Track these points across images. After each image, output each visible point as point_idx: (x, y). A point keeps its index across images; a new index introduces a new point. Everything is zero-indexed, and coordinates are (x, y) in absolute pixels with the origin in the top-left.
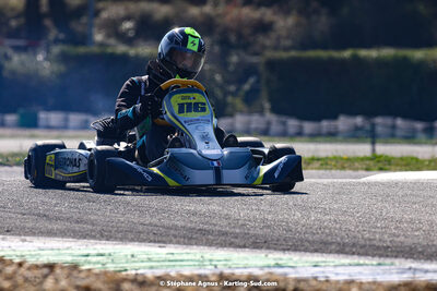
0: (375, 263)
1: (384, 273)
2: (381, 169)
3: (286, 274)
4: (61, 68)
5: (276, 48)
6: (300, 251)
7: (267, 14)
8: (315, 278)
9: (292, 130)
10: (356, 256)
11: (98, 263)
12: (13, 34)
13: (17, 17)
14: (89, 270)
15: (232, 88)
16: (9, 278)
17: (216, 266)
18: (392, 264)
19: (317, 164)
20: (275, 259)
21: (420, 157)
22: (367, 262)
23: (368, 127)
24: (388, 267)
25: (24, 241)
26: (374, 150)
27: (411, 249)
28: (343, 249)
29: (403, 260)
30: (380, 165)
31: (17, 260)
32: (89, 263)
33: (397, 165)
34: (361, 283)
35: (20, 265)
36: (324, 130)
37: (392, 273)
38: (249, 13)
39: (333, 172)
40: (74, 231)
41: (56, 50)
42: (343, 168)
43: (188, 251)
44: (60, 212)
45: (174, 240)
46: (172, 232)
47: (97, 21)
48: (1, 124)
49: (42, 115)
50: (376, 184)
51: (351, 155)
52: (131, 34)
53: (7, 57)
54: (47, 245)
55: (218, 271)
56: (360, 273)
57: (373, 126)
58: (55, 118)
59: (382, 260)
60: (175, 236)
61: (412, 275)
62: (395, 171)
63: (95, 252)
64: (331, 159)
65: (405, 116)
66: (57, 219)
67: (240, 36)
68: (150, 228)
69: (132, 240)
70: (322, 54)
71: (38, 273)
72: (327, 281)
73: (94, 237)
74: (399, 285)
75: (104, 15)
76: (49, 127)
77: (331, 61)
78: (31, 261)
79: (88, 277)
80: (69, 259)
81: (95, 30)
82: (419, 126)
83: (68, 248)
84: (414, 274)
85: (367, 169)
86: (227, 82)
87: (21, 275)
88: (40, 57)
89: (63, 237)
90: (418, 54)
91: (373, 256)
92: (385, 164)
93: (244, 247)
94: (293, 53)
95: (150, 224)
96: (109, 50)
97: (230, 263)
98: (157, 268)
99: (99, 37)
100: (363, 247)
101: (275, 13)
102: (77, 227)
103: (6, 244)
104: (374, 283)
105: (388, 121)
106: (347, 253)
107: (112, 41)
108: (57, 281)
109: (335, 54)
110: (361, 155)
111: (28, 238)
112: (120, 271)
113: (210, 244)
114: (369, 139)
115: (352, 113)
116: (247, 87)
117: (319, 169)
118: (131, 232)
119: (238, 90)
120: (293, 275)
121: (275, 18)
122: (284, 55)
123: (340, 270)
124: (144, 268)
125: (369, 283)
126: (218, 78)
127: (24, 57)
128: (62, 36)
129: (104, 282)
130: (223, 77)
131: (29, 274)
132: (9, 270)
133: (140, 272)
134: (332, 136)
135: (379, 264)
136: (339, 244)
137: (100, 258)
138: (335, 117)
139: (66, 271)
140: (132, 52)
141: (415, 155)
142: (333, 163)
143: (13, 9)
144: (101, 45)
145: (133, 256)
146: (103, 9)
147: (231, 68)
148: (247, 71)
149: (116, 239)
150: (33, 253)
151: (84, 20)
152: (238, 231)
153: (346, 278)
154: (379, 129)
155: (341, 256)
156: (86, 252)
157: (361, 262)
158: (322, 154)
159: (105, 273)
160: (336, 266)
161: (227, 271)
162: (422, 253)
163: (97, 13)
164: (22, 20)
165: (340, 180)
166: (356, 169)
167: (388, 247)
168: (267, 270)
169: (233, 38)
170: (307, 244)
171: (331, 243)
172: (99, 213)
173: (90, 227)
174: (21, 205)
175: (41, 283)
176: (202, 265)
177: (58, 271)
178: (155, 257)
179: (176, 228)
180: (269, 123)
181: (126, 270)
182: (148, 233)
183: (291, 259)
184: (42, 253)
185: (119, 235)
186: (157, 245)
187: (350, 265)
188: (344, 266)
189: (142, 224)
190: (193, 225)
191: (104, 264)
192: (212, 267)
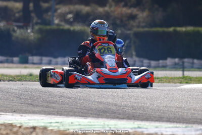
0: (184, 126)
1: (188, 131)
2: (187, 83)
3: (142, 132)
4: (39, 36)
5: (138, 27)
6: (149, 121)
7: (134, 11)
8: (156, 134)
9: (145, 65)
10: (175, 123)
11: (56, 126)
12: (17, 20)
13: (19, 12)
14: (52, 130)
16: (15, 133)
17: (110, 128)
18: (192, 127)
19: (157, 81)
20: (138, 125)
22: (180, 126)
23: (181, 63)
24: (190, 128)
25: (22, 116)
26: (183, 74)
27: (201, 120)
28: (169, 120)
29: (197, 125)
30: (186, 81)
31: (19, 125)
32: (52, 126)
33: (194, 81)
35: (20, 127)
36: (160, 65)
37: (192, 131)
38: (125, 10)
39: (165, 84)
40: (45, 112)
41: (37, 27)
42: (169, 82)
43: (97, 121)
45: (91, 116)
46: (90, 112)
48: (12, 62)
49: (30, 58)
50: (184, 90)
51: (173, 76)
52: (71, 20)
53: (14, 31)
54: (32, 118)
56: (177, 131)
57: (183, 62)
58: (36, 59)
59: (187, 125)
60: (91, 114)
62: (193, 83)
63: (55, 121)
64: (164, 78)
65: (198, 58)
66: (37, 106)
67: (122, 21)
68: (80, 110)
69: (72, 116)
70: (160, 29)
71: (28, 131)
73: (54, 114)
75: (59, 11)
76: (33, 63)
77: (164, 33)
78: (25, 125)
79: (51, 133)
80: (43, 124)
81: (55, 18)
83: (42, 120)
85: (181, 83)
87: (20, 132)
88: (29, 31)
89: (40, 114)
91: (183, 123)
92: (189, 80)
93: (123, 119)
94: (146, 29)
95: (80, 108)
96: (61, 27)
99: (56, 21)
100: (179, 119)
101: (138, 11)
102: (46, 109)
103: (13, 117)
105: (190, 60)
106: (171, 122)
107: (63, 23)
108: (37, 134)
109: (166, 29)
110: (178, 76)
111: (24, 115)
112: (66, 130)
113: (107, 117)
114: (181, 69)
115: (173, 57)
117: (158, 83)
118: (71, 112)
120: (146, 132)
121: (138, 13)
122: (141, 30)
123: (168, 130)
127: (22, 31)
128: (39, 21)
131: (24, 131)
132: (15, 129)
134: (164, 67)
135: (186, 127)
136: (167, 118)
137: (57, 124)
138: (165, 59)
139: (41, 131)
140: (72, 28)
142: (165, 80)
143: (17, 8)
144: (58, 25)
145: (72, 123)
146: (59, 9)
149: (64, 115)
150: (26, 122)
151: (50, 13)
152: (120, 112)
153: (171, 133)
154: (186, 64)
155: (168, 123)
156: (50, 121)
157: (178, 126)
158: (160, 76)
159: (59, 131)
160: (166, 128)
163: (56, 10)
164: (21, 14)
165: (168, 88)
166: (176, 83)
168: (134, 130)
169: (118, 22)
170: (152, 118)
171: (164, 118)
173: (52, 109)
174: (20, 99)
176: (104, 128)
177: (37, 130)
178: (82, 123)
179: (91, 109)
180: (135, 61)
181: (69, 130)
182: (79, 112)
183: (145, 125)
184: (30, 121)
185: (66, 113)
186: (83, 118)
187: (172, 127)
188: (169, 127)
189: (76, 108)
190: (100, 109)
191: (58, 127)
192: (108, 128)
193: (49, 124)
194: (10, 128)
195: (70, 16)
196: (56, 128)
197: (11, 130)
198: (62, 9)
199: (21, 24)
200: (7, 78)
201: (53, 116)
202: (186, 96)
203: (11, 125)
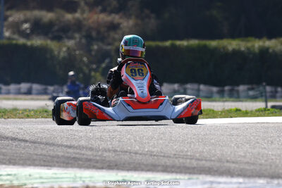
0: (186, 178)
3: (129, 187)
6: (138, 170)
7: (116, 18)
10: (174, 174)
11: (7, 180)
14: (1, 185)
15: (94, 66)
17: (84, 181)
18: (197, 178)
20: (122, 176)
21: (215, 109)
22: (182, 177)
23: (182, 90)
24: (194, 181)
27: (210, 169)
28: (166, 169)
29: (204, 176)
32: (2, 180)
38: (104, 18)
43: (66, 171)
45: (57, 165)
46: (56, 159)
47: (6, 23)
52: (28, 31)
55: (85, 185)
59: (191, 176)
60: (57, 162)
63: (5, 173)
65: (205, 83)
67: (99, 32)
68: (41, 157)
69: (30, 165)
70: (152, 44)
73: (5, 164)
75: (10, 19)
77: (158, 48)
81: (5, 29)
82: (215, 89)
84: (211, 185)
86: (91, 62)
90: (213, 43)
91: (186, 173)
93: (102, 168)
95: (41, 155)
96: (14, 42)
98: (46, 183)
99: (7, 34)
100: (179, 168)
101: (121, 18)
105: (195, 86)
106: (168, 172)
107: (16, 36)
109: (160, 44)
112: (22, 186)
113: (80, 167)
115: (171, 82)
116: (104, 65)
118: (29, 159)
119: (98, 67)
121: (121, 21)
124: (37, 183)
126: (85, 59)
130: (88, 59)
135: (189, 179)
136: (163, 166)
137: (9, 177)
140: (29, 43)
141: (212, 108)
144: (9, 39)
145: (30, 175)
146: (11, 16)
147: (93, 53)
148: (104, 55)
149: (19, 164)
152: (98, 158)
157: (178, 177)
159: (12, 187)
161: (91, 185)
162: (216, 171)
163: (6, 18)
167: (195, 168)
169: (94, 34)
170: (143, 166)
171: (159, 166)
172: (8, 148)
173: (2, 157)
176: (74, 181)
178: (44, 176)
179: (58, 157)
181: (25, 185)
182: (40, 160)
183: (132, 176)
185: (21, 162)
186: (46, 168)
189: (36, 155)
190: (69, 155)
191: (11, 181)
192: (81, 182)
196: (8, 182)
198: (15, 16)
201: (4, 166)
202: (189, 136)
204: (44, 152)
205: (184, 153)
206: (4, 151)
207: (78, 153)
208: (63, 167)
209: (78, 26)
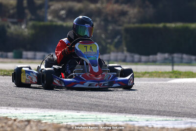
0: (174, 119)
1: (178, 124)
2: (176, 77)
3: (134, 125)
4: (33, 32)
5: (129, 23)
6: (140, 114)
7: (125, 7)
8: (147, 126)
9: (136, 60)
10: (165, 117)
11: (50, 119)
12: (12, 16)
13: (13, 9)
14: (46, 123)
15: (109, 41)
16: (10, 126)
17: (102, 121)
18: (182, 120)
19: (147, 75)
20: (129, 118)
21: (194, 72)
22: (170, 119)
23: (170, 58)
24: (179, 121)
25: (16, 109)
26: (173, 69)
27: (190, 113)
28: (159, 113)
29: (186, 118)
30: (176, 75)
31: (13, 118)
32: (46, 119)
33: (184, 75)
34: (168, 129)
35: (15, 120)
36: (151, 60)
37: (181, 124)
38: (117, 7)
39: (155, 78)
40: (39, 105)
41: (31, 23)
42: (159, 77)
43: (90, 114)
44: (33, 96)
45: (84, 109)
46: (83, 105)
47: (49, 10)
48: (7, 57)
49: (24, 53)
50: (174, 84)
51: (163, 71)
52: (64, 16)
53: (9, 27)
54: (26, 112)
55: (103, 123)
56: (167, 124)
57: (173, 58)
58: (30, 54)
59: (177, 118)
60: (84, 107)
61: (190, 125)
62: (183, 78)
63: (48, 115)
64: (154, 73)
65: (187, 53)
66: (31, 100)
67: (113, 17)
69: (65, 109)
70: (150, 25)
71: (23, 124)
72: (152, 128)
73: (48, 108)
74: (185, 129)
75: (52, 8)
76: (27, 58)
77: (154, 28)
78: (20, 118)
79: (45, 126)
80: (37, 118)
81: (48, 15)
82: (193, 57)
83: (36, 113)
84: (191, 124)
85: (170, 77)
86: (107, 38)
87: (15, 125)
88: (23, 27)
89: (34, 108)
90: (193, 26)
91: (173, 116)
92: (178, 75)
93: (115, 112)
94: (137, 25)
95: (73, 102)
96: (54, 23)
97: (108, 119)
98: (76, 122)
99: (50, 18)
100: (169, 112)
101: (129, 7)
102: (40, 103)
103: (8, 111)
104: (174, 128)
105: (179, 55)
106: (161, 115)
107: (56, 20)
108: (31, 127)
109: (156, 25)
110: (168, 71)
111: (18, 108)
112: (60, 123)
113: (100, 111)
114: (171, 64)
115: (163, 52)
116: (116, 40)
117: (149, 77)
118: (64, 105)
120: (137, 125)
121: (129, 9)
122: (132, 26)
123: (158, 123)
124: (70, 122)
125: (171, 128)
126: (103, 36)
127: (16, 27)
128: (33, 17)
129: (53, 128)
130: (105, 36)
131: (19, 125)
132: (10, 123)
133: (68, 123)
134: (154, 62)
135: (176, 120)
136: (158, 111)
137: (50, 117)
138: (155, 54)
139: (36, 123)
140: (65, 24)
141: (191, 71)
142: (155, 74)
143: (11, 5)
144: (51, 21)
145: (65, 116)
146: (52, 5)
147: (109, 32)
148: (116, 33)
149: (58, 109)
150: (21, 115)
151: (43, 10)
152: (112, 105)
153: (161, 126)
154: (175, 59)
155: (159, 116)
156: (44, 115)
157: (168, 119)
158: (150, 71)
159: (53, 124)
160: (156, 121)
161: (108, 123)
162: (195, 115)
163: (49, 7)
164: (15, 10)
165: (158, 82)
166: (165, 77)
167: (180, 112)
168: (125, 123)
169: (110, 18)
170: (143, 111)
171: (154, 111)
172: (50, 97)
173: (46, 103)
174: (15, 93)
175: (24, 128)
176: (96, 121)
177: (32, 123)
178: (75, 117)
179: (84, 104)
180: (126, 57)
181: (62, 123)
182: (72, 106)
183: (136, 118)
184: (25, 115)
185: (59, 107)
186: (76, 111)
187: (163, 120)
188: (160, 120)
189: (69, 102)
190: (92, 103)
191: (52, 120)
192: (100, 121)
193: (43, 117)
194: (5, 121)
195: (63, 12)
196: (50, 121)
197: (6, 123)
198: (55, 6)
199: (15, 20)
200: (2, 72)
201: (47, 110)
202: (176, 90)
203: (6, 118)
204: (75, 100)
205: (172, 102)
206: (47, 99)
207: (98, 102)
208: (88, 111)
209: (99, 13)
